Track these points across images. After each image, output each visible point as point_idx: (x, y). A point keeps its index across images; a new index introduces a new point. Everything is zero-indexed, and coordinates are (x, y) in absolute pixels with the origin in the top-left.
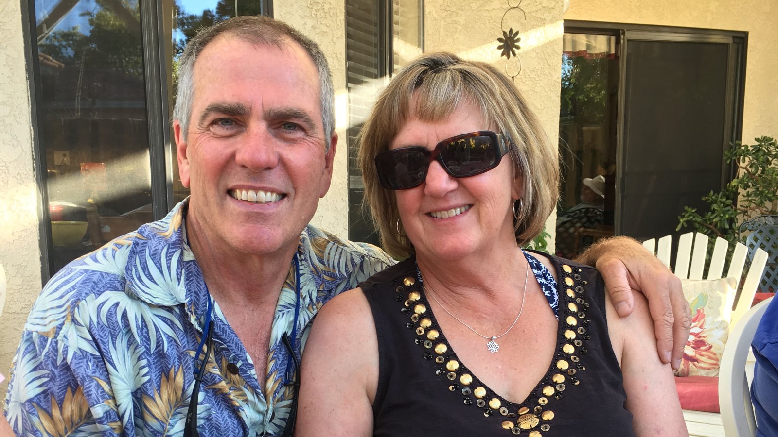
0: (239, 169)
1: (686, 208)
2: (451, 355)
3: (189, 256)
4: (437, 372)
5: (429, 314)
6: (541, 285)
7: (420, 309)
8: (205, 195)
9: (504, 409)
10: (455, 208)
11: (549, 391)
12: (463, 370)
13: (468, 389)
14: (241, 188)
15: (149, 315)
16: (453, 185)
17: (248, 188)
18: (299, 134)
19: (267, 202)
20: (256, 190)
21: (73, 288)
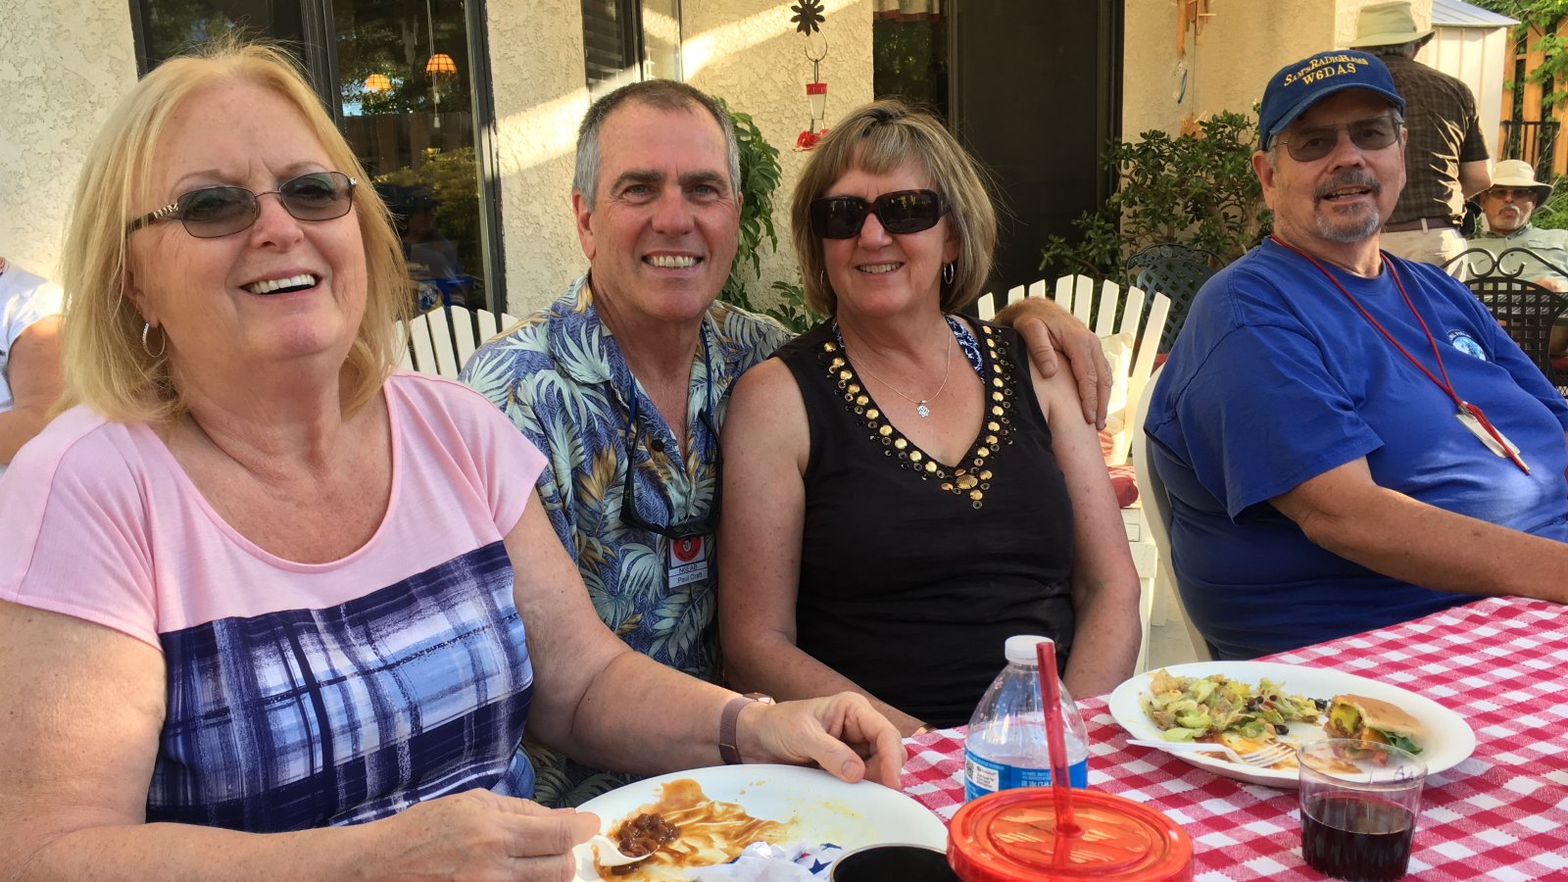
0: (655, 235)
1: (1051, 237)
2: (882, 420)
3: (607, 332)
4: (872, 437)
5: (856, 380)
6: (963, 347)
7: (846, 375)
8: (619, 263)
9: (939, 472)
10: (886, 264)
11: (984, 452)
12: (896, 435)
13: (904, 453)
14: (658, 254)
15: (578, 392)
16: (888, 240)
17: (665, 254)
18: (713, 196)
19: (685, 267)
20: (674, 255)
21: (510, 368)
